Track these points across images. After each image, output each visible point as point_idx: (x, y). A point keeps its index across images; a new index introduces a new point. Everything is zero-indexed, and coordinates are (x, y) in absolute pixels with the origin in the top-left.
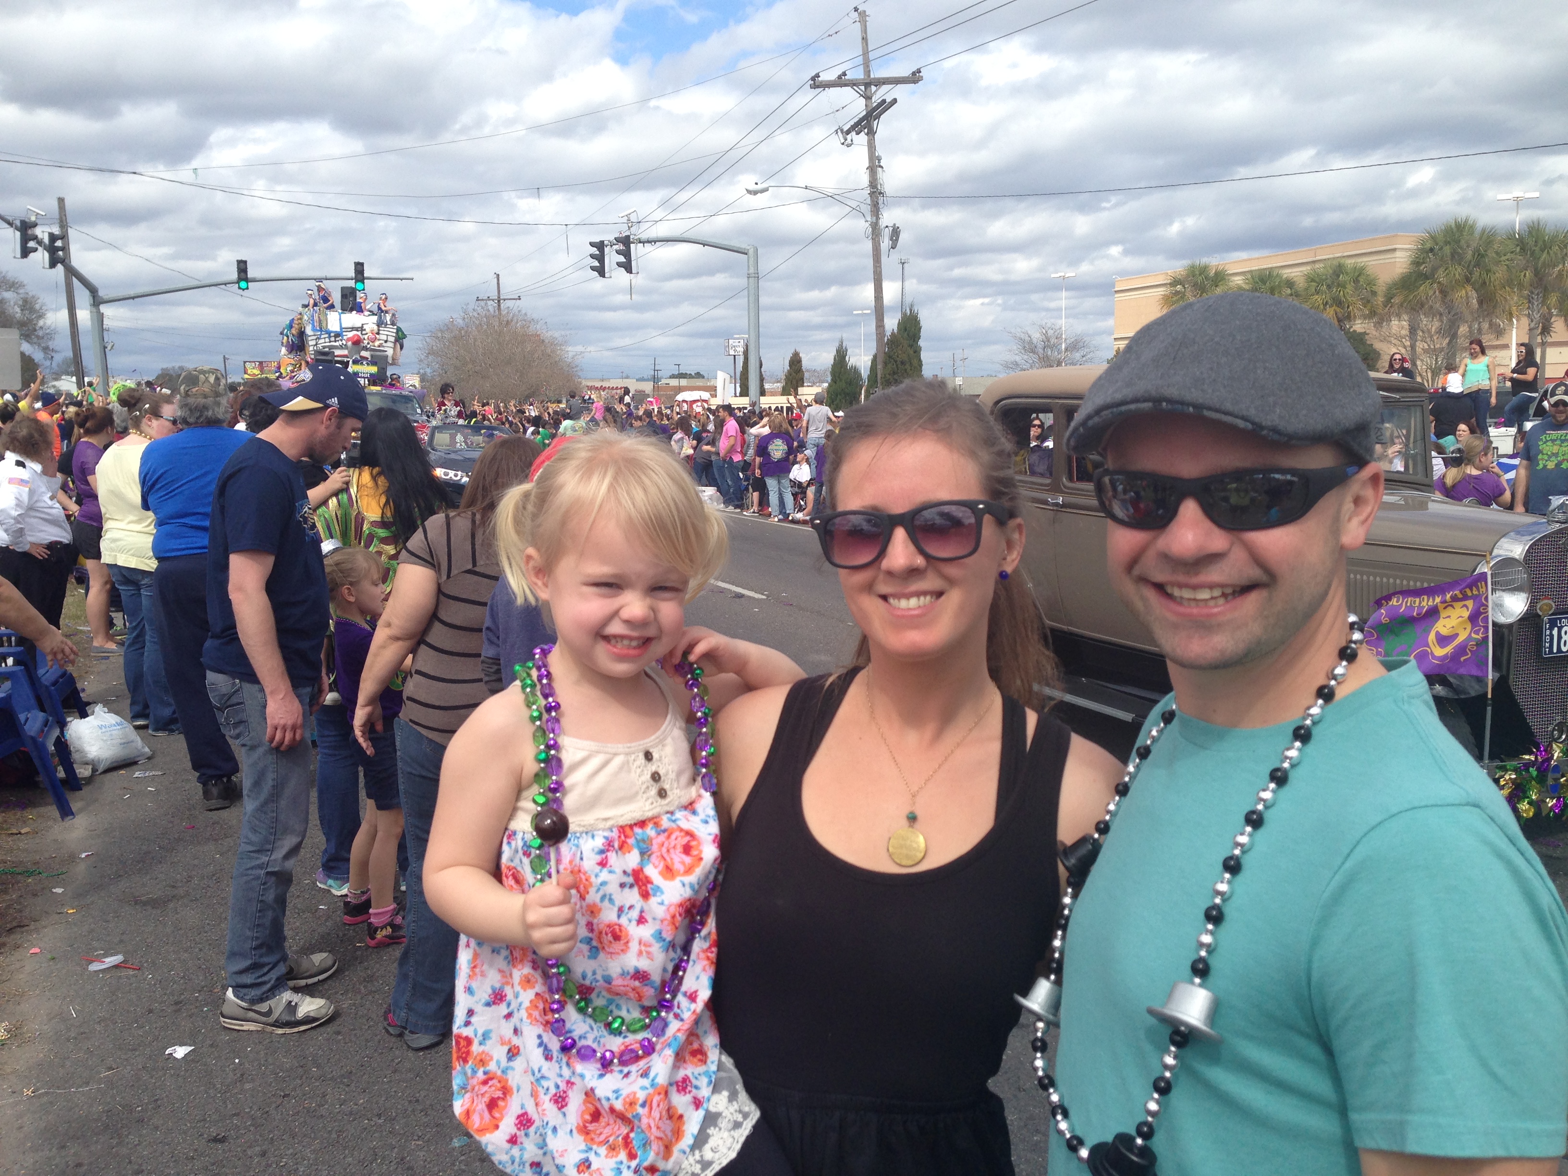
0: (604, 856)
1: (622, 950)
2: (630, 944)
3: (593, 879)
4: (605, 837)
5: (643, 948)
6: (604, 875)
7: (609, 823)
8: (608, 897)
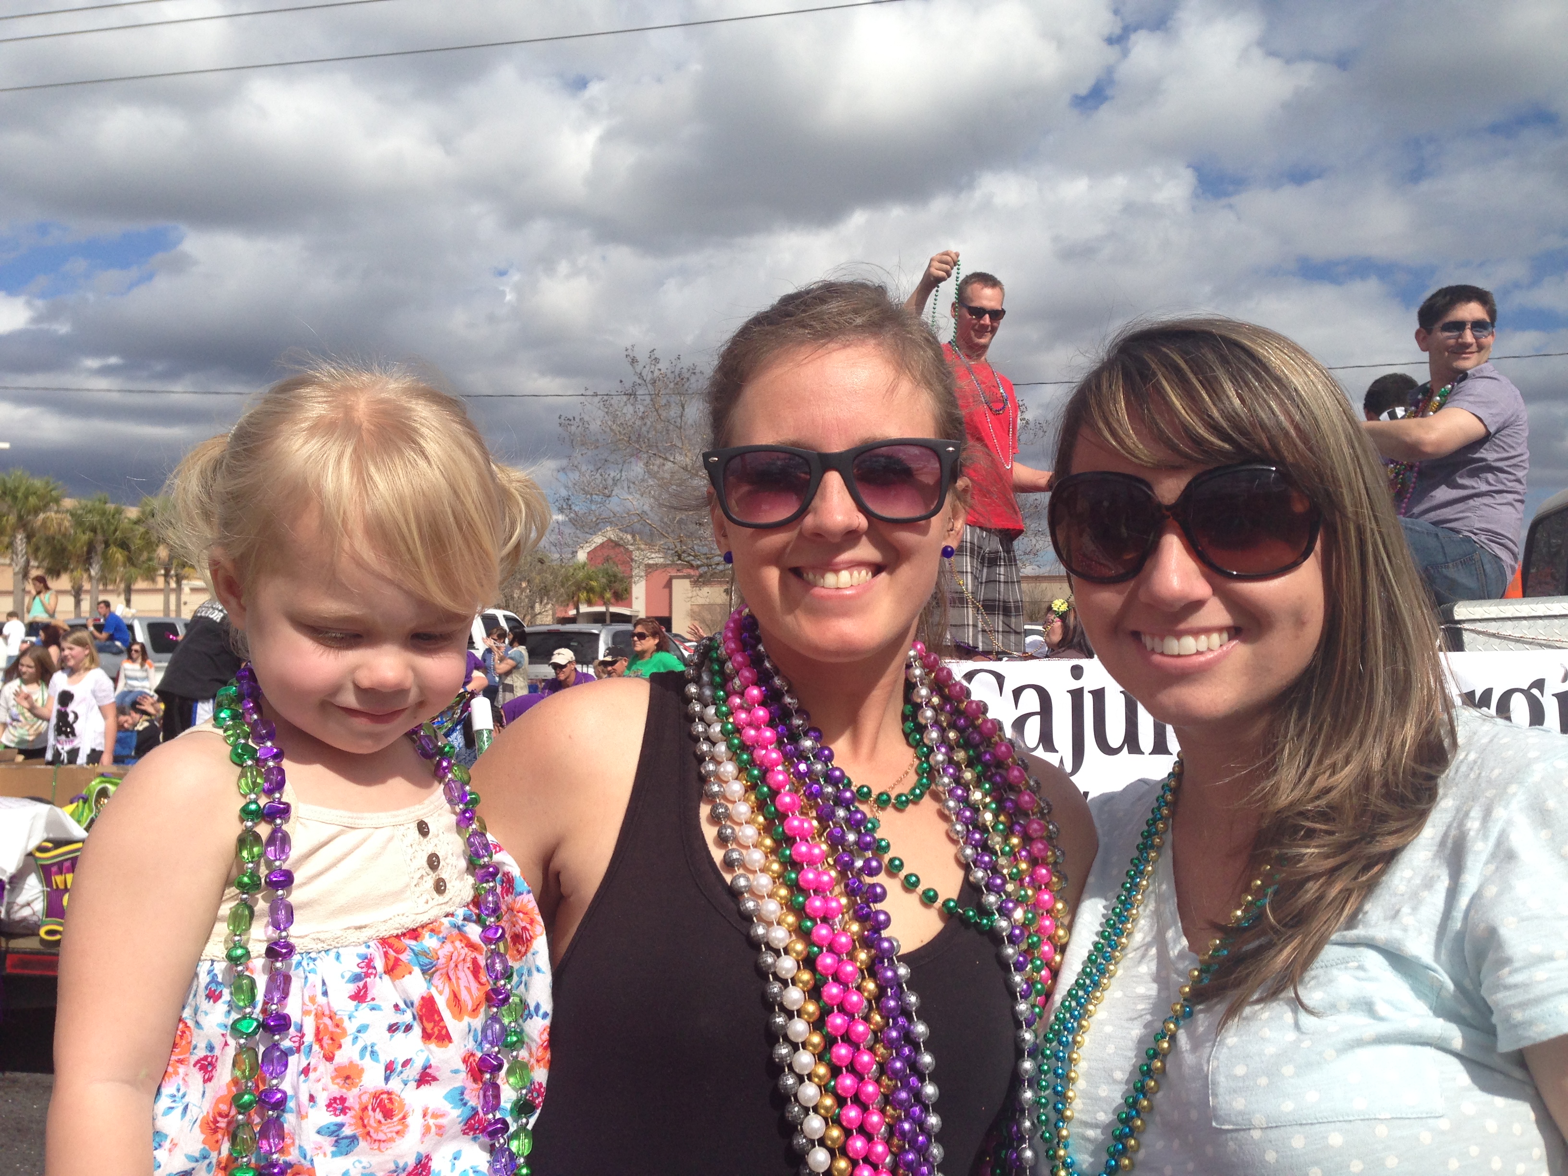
0: (361, 984)
1: (397, 1133)
2: (409, 1120)
3: (346, 1024)
4: (359, 956)
5: (431, 1122)
6: (364, 1014)
7: (364, 935)
8: (369, 1049)
